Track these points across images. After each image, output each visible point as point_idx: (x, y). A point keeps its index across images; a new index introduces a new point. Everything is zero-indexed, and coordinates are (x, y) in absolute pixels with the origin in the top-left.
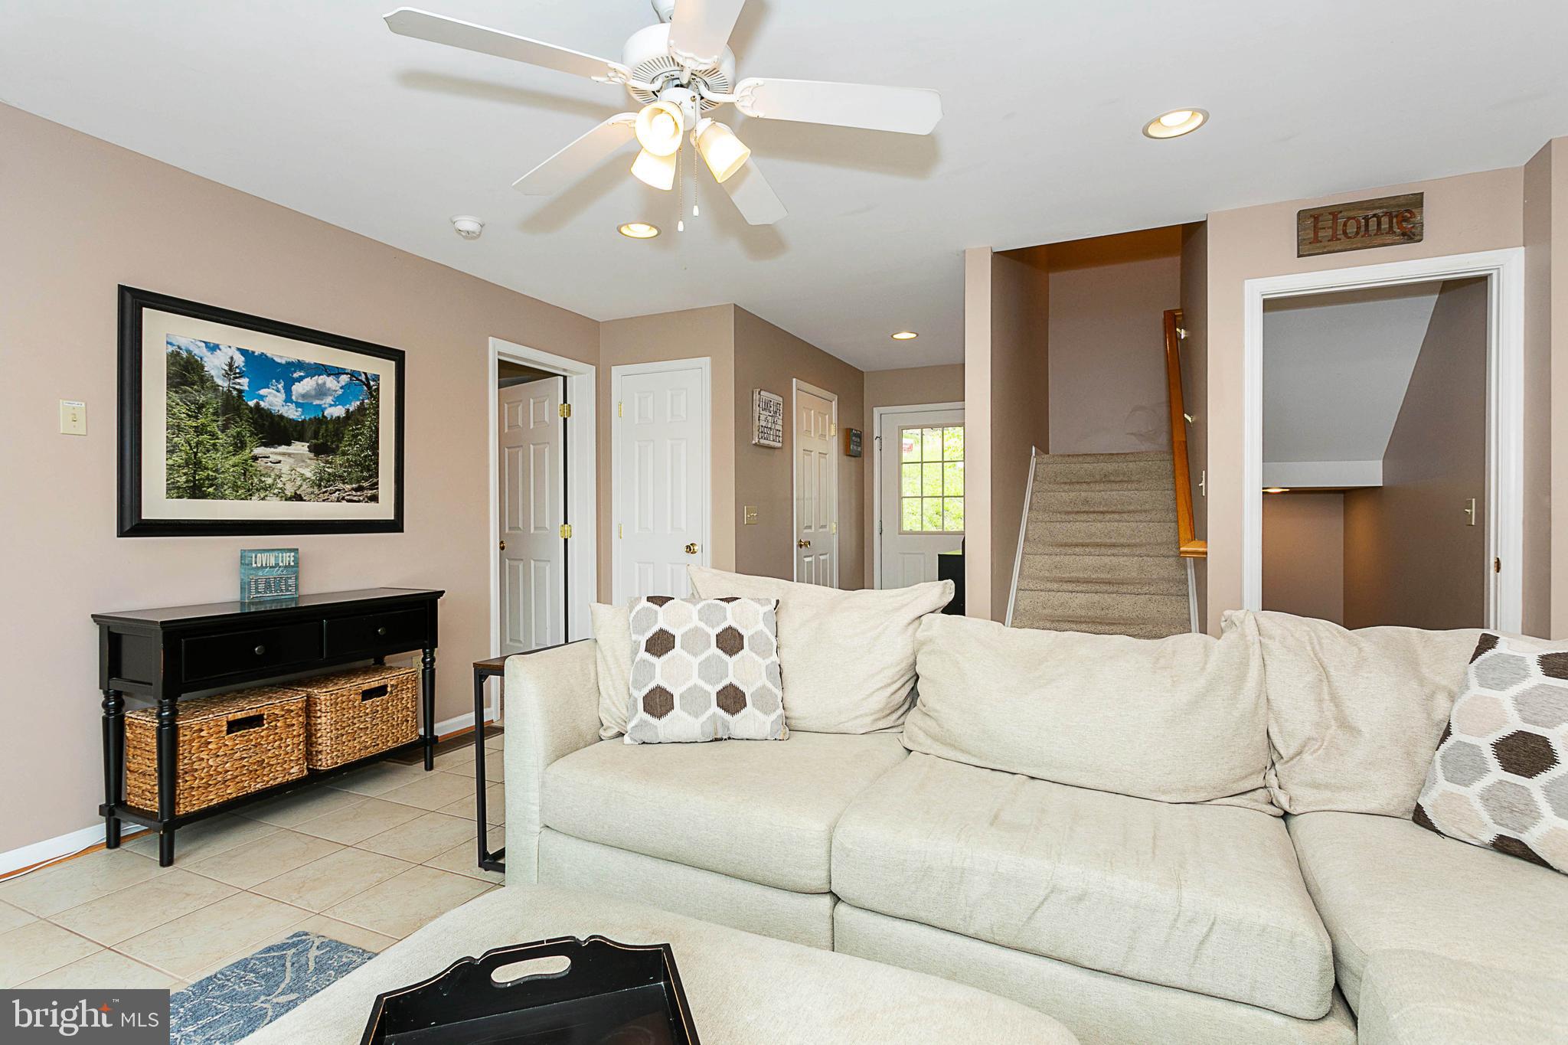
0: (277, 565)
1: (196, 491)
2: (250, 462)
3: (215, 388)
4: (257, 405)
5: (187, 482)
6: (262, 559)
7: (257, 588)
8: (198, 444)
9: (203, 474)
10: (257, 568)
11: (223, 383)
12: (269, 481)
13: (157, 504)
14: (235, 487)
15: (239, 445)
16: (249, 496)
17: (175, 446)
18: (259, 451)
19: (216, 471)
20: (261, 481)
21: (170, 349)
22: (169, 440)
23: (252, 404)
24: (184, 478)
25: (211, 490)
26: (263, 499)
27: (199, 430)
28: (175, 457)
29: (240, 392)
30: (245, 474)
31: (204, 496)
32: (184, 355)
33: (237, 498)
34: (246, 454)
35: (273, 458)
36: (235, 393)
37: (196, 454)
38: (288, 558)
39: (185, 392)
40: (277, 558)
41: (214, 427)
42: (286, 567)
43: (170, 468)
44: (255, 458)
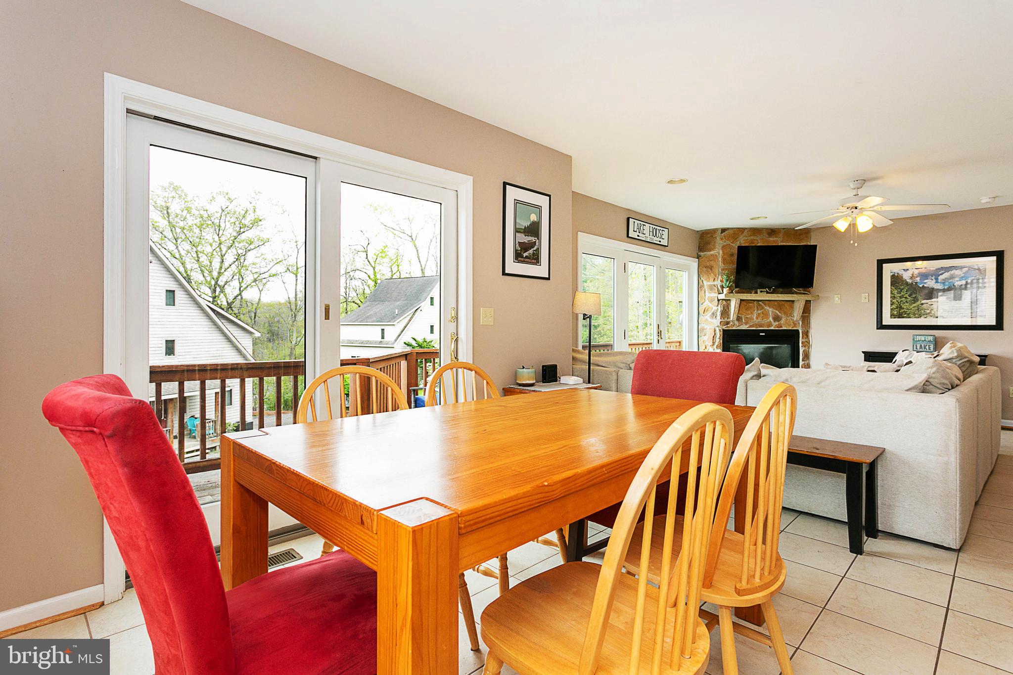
0: (925, 340)
1: (900, 316)
2: (920, 305)
3: (907, 284)
4: (923, 286)
5: (897, 313)
6: (918, 338)
7: (916, 347)
8: (901, 301)
9: (902, 311)
10: (917, 341)
11: (910, 281)
12: (928, 311)
13: (887, 320)
14: (914, 314)
15: (915, 300)
16: (920, 317)
17: (893, 302)
18: (923, 302)
19: (908, 309)
20: (925, 312)
21: (892, 274)
22: (891, 301)
23: (921, 286)
24: (896, 312)
25: (905, 315)
26: (926, 318)
27: (901, 297)
28: (893, 306)
29: (916, 283)
30: (918, 310)
31: (903, 317)
32: (896, 275)
33: (915, 317)
34: (919, 303)
35: (930, 303)
36: (914, 283)
37: (900, 304)
38: (931, 338)
39: (896, 286)
40: (925, 338)
41: (907, 296)
42: (929, 341)
43: (891, 309)
44: (922, 304)
